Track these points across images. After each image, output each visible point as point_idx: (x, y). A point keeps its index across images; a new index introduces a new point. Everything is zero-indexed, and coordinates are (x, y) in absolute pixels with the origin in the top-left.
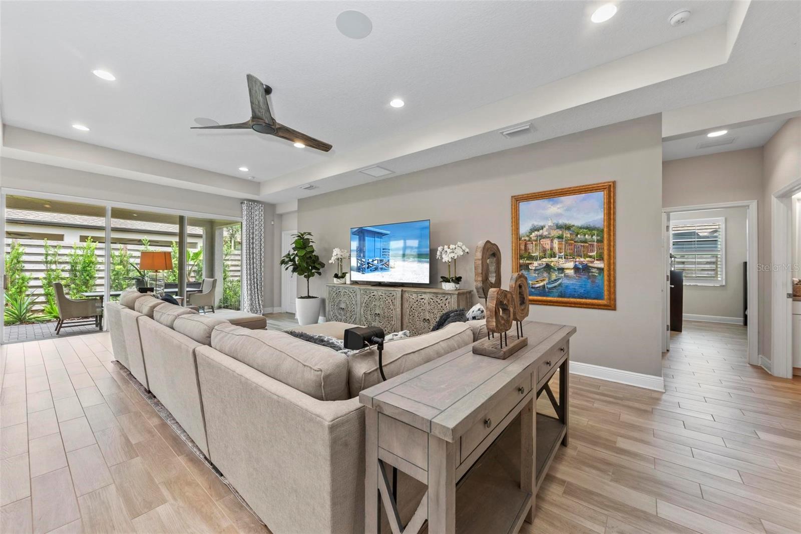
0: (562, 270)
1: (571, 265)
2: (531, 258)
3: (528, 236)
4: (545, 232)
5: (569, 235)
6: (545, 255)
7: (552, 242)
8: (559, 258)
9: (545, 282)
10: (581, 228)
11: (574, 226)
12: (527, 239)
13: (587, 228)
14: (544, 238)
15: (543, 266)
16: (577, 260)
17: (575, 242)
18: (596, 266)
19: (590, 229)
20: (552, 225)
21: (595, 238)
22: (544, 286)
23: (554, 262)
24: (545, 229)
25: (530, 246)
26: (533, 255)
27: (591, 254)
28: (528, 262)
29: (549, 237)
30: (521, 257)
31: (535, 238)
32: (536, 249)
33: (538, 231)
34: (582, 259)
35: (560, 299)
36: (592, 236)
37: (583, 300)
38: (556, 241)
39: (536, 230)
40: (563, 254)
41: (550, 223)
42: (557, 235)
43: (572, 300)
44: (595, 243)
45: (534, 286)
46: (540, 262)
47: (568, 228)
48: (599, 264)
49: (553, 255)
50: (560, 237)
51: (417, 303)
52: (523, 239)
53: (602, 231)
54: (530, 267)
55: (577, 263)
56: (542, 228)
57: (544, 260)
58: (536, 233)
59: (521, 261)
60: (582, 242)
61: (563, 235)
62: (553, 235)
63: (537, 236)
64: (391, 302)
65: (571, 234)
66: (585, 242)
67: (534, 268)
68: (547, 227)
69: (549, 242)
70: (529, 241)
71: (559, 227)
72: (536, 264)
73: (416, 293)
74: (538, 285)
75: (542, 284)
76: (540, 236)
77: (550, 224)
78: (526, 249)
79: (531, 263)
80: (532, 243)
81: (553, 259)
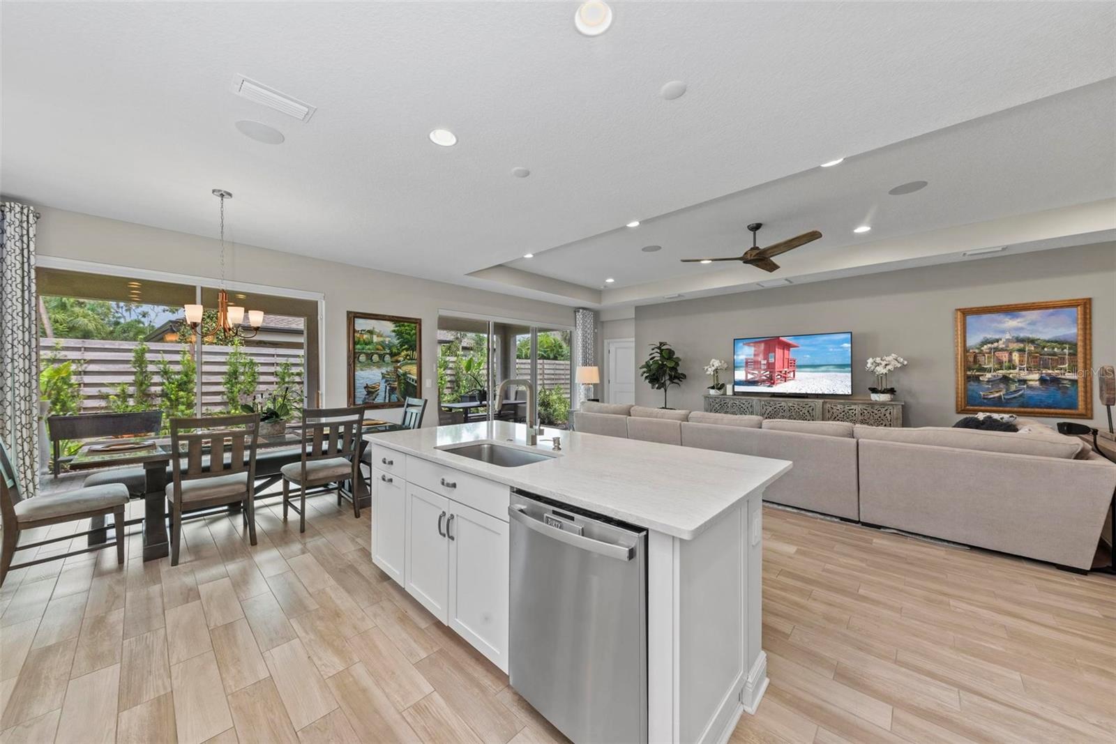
0: (1024, 381)
1: (1036, 376)
2: (985, 370)
3: (978, 349)
4: (1001, 345)
5: (1033, 348)
6: (1001, 367)
7: (1010, 354)
8: (1020, 370)
9: (1002, 393)
10: (1048, 342)
11: (1039, 339)
12: (977, 351)
13: (1056, 342)
14: (1000, 351)
15: (1000, 377)
16: (1044, 372)
17: (1041, 355)
18: (1068, 377)
19: (1060, 343)
20: (1011, 338)
21: (1066, 351)
22: (1000, 397)
23: (1013, 373)
24: (1000, 342)
25: (981, 359)
26: (985, 367)
27: (1061, 366)
28: (977, 373)
29: (1006, 350)
30: (969, 369)
31: (988, 351)
32: (989, 362)
33: (992, 343)
34: (1050, 372)
35: (1022, 410)
36: (1063, 350)
37: (1052, 411)
38: (1016, 354)
39: (989, 343)
40: (1025, 366)
41: (1008, 336)
42: (1018, 347)
43: (1037, 410)
44: (1067, 357)
45: (986, 397)
46: (995, 374)
47: (1032, 341)
48: (1071, 376)
49: (1012, 367)
50: (1021, 351)
51: (843, 413)
52: (971, 351)
53: (1076, 345)
54: (981, 379)
55: (1043, 375)
56: (997, 341)
57: (1000, 371)
58: (989, 345)
59: (969, 373)
60: (1049, 355)
61: (1024, 348)
62: (1011, 348)
63: (991, 349)
64: (807, 414)
65: (1035, 347)
66: (1055, 354)
67: (987, 380)
68: (1004, 340)
69: (1007, 355)
70: (980, 353)
71: (1019, 340)
72: (989, 376)
73: (840, 404)
74: (992, 396)
75: (997, 395)
76: (994, 348)
77: (1007, 338)
78: (975, 360)
79: (983, 375)
80: (984, 356)
81: (1012, 371)
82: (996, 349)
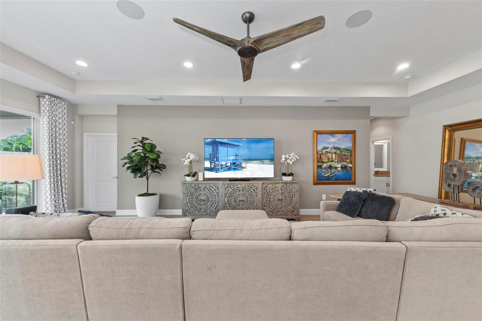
0: (336, 168)
1: (339, 166)
2: (323, 162)
3: (321, 151)
4: (329, 150)
5: (339, 152)
6: (329, 161)
7: (332, 155)
8: (335, 162)
9: (329, 174)
10: (344, 149)
11: (341, 148)
12: (321, 153)
13: (346, 149)
14: (329, 153)
15: (328, 166)
16: (342, 163)
17: (342, 155)
18: (349, 166)
19: (347, 150)
20: (332, 147)
21: (349, 154)
22: (329, 175)
23: (333, 164)
24: (329, 149)
25: (322, 156)
26: (324, 161)
27: (347, 161)
28: (321, 164)
29: (330, 153)
30: (318, 162)
31: (325, 153)
32: (325, 158)
33: (326, 149)
34: (344, 163)
35: (336, 181)
36: (348, 153)
37: (345, 181)
38: (334, 155)
39: (325, 149)
40: (336, 161)
41: (331, 146)
42: (334, 152)
43: (340, 181)
44: (349, 156)
45: (324, 176)
46: (327, 164)
47: (339, 149)
48: (350, 165)
49: (332, 161)
50: (335, 153)
52: (319, 153)
53: (351, 151)
54: (322, 167)
55: (342, 165)
56: (328, 148)
57: (329, 163)
58: (325, 150)
59: (318, 164)
60: (344, 155)
61: (336, 152)
62: (332, 152)
63: (325, 152)
64: (253, 192)
65: (340, 152)
66: (345, 155)
67: (324, 167)
68: (330, 148)
69: (331, 155)
70: (322, 154)
71: (335, 148)
72: (325, 165)
73: (271, 184)
74: (326, 175)
75: (327, 175)
76: (327, 152)
77: (331, 147)
78: (320, 158)
79: (323, 165)
80: (323, 155)
81: (332, 163)
82: (328, 152)
